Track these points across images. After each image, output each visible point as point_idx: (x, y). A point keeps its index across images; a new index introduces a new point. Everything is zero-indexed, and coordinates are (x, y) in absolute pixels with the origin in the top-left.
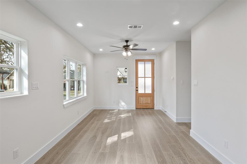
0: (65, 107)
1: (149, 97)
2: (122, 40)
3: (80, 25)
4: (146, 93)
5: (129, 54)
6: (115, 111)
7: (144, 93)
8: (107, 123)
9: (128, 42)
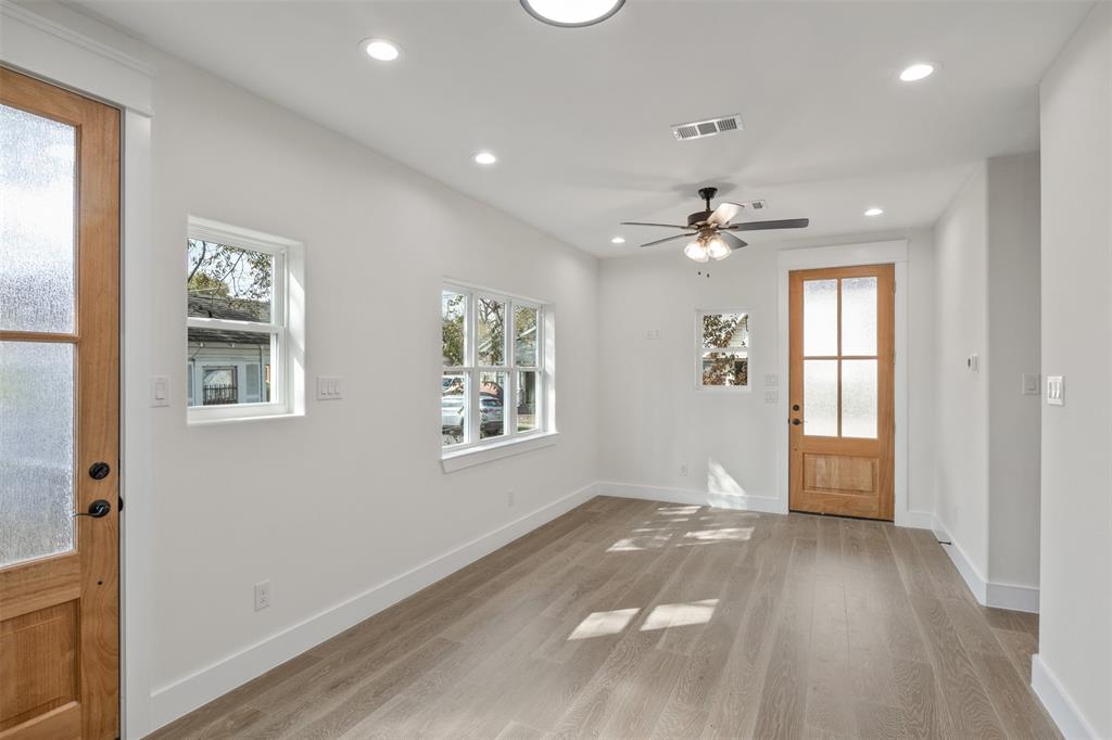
0: (447, 470)
1: (864, 457)
2: (684, 190)
3: (486, 158)
4: (844, 435)
5: (718, 248)
6: (686, 511)
7: (835, 434)
8: (623, 556)
9: (712, 196)
